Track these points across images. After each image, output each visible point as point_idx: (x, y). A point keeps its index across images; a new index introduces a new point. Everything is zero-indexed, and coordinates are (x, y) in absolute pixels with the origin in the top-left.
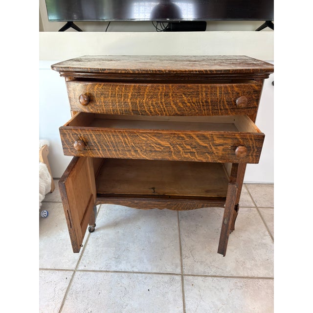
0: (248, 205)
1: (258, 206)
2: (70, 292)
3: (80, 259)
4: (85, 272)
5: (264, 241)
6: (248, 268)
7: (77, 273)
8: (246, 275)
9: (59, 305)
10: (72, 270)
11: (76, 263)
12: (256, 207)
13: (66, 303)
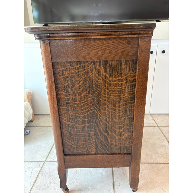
0: (153, 125)
1: (159, 126)
2: (41, 173)
3: (48, 156)
4: (51, 162)
5: (163, 144)
6: (154, 158)
7: (46, 163)
8: (152, 162)
9: (34, 180)
10: (43, 161)
11: (46, 158)
12: (158, 126)
13: (38, 179)
